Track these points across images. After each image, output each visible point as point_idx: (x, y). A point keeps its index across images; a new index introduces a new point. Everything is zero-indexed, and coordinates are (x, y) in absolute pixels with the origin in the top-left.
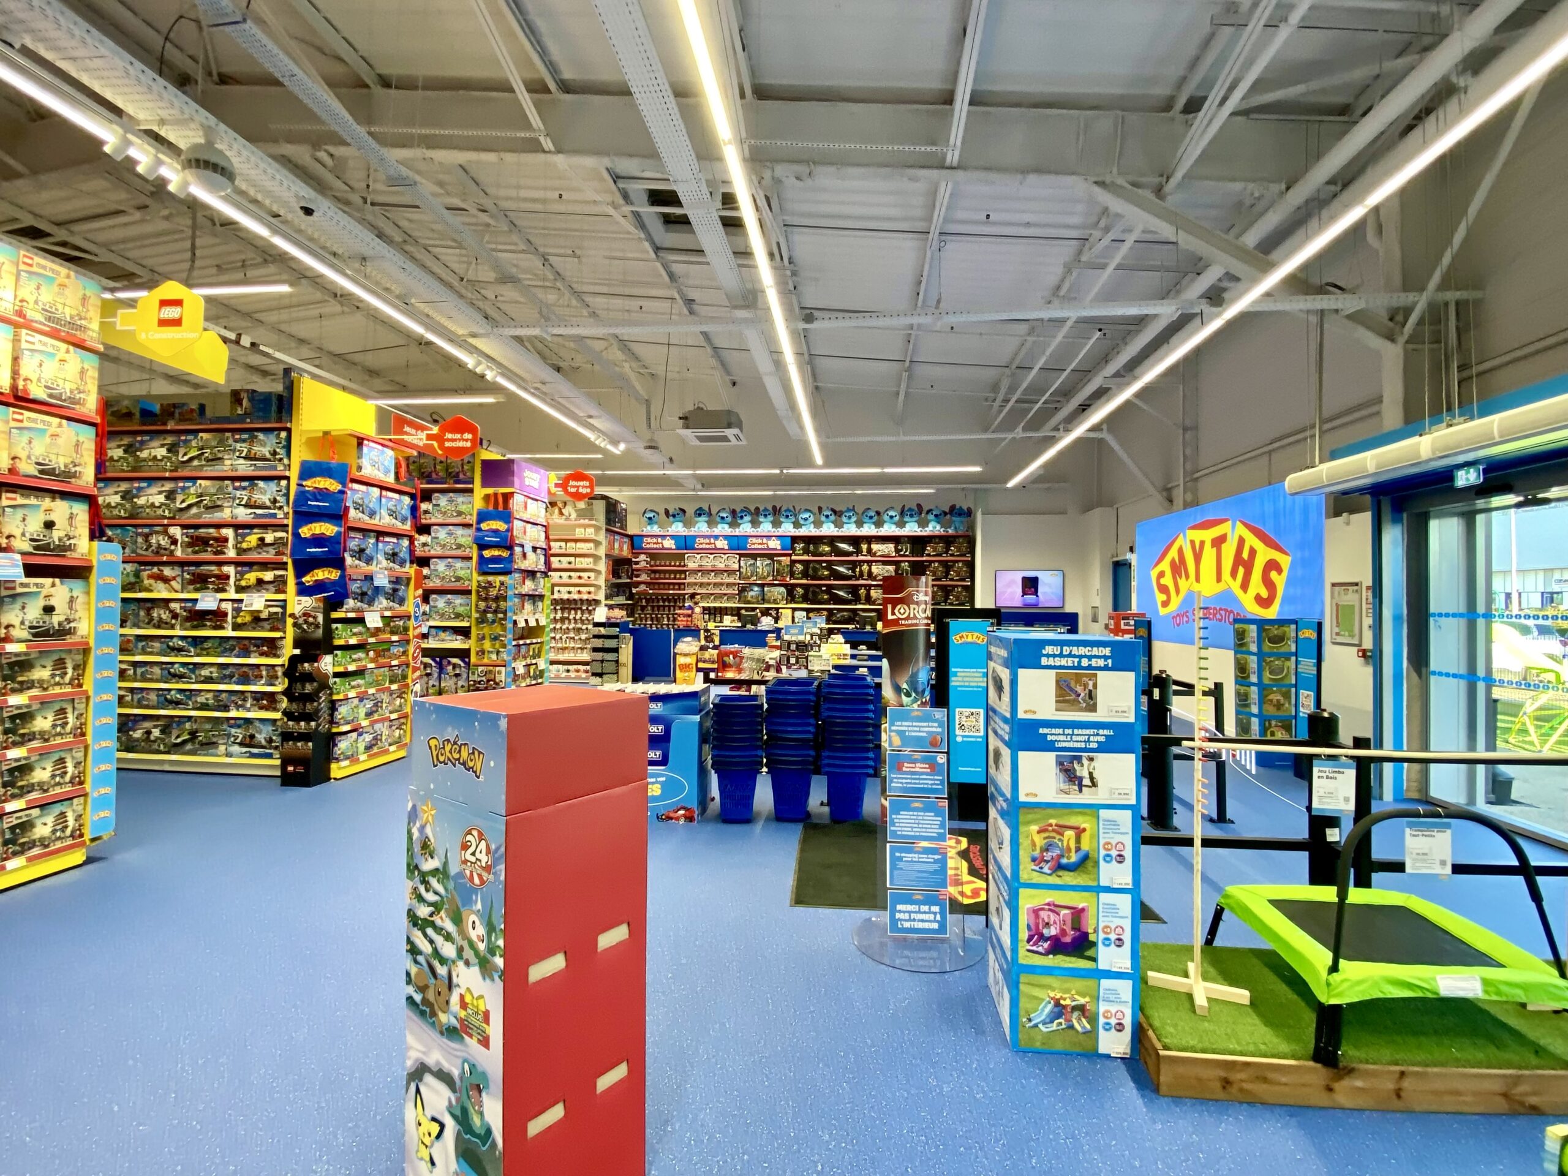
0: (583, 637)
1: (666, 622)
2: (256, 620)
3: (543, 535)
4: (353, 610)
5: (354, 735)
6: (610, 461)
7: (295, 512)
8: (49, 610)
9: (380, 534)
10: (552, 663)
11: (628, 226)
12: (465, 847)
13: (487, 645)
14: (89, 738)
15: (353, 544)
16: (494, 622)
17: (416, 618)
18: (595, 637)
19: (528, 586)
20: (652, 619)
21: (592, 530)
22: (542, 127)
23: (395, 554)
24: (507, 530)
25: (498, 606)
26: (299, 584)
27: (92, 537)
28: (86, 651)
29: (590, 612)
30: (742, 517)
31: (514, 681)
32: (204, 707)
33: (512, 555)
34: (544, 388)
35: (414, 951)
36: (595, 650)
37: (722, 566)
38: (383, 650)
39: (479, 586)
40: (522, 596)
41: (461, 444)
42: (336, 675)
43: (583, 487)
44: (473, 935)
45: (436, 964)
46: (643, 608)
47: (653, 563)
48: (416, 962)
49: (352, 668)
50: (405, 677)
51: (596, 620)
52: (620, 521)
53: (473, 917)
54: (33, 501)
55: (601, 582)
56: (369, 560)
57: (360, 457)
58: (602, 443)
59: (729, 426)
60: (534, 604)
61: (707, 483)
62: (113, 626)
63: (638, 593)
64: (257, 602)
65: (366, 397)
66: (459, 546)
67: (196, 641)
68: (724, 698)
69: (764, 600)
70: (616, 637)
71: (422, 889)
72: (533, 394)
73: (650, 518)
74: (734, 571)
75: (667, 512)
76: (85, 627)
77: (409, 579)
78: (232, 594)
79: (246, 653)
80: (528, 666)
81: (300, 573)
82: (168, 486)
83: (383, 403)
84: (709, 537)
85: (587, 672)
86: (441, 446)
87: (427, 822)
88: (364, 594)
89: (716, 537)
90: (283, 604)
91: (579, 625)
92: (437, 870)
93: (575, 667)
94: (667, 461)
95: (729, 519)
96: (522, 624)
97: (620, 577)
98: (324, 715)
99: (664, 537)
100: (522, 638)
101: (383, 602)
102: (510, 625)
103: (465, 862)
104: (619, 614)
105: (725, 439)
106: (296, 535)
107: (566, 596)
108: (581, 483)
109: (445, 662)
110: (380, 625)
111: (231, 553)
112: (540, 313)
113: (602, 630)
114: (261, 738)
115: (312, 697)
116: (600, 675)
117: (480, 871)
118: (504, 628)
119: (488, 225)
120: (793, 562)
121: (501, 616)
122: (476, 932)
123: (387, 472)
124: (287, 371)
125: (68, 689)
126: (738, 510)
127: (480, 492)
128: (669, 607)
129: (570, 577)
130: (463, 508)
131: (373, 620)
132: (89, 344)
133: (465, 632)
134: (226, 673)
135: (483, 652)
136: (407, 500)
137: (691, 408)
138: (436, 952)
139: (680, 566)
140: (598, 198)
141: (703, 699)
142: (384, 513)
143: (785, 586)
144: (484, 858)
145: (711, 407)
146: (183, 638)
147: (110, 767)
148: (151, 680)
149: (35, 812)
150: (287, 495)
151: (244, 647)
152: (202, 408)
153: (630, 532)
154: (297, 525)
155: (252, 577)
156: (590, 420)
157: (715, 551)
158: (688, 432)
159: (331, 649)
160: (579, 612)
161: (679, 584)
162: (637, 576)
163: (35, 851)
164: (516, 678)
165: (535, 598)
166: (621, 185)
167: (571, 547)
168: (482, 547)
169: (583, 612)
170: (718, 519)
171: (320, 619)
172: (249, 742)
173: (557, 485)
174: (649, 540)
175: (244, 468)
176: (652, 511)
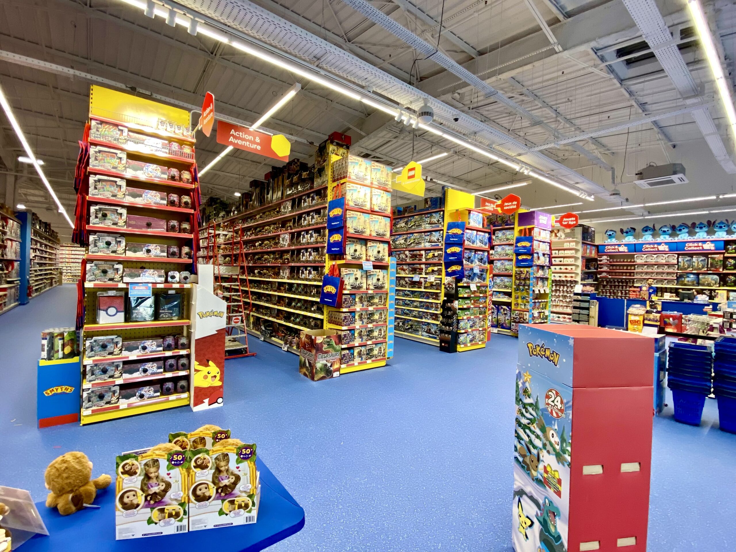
0: (568, 300)
1: (620, 294)
2: (432, 285)
3: (548, 247)
4: (466, 283)
5: (466, 335)
6: (587, 205)
7: (445, 243)
8: (378, 280)
9: (476, 250)
10: (552, 312)
11: (604, 74)
12: (548, 397)
13: (520, 301)
14: (387, 323)
15: (466, 255)
16: (523, 290)
17: (490, 287)
18: (575, 300)
19: (540, 273)
20: (610, 293)
21: (574, 244)
22: (556, 41)
23: (482, 259)
24: (531, 246)
25: (525, 283)
26: (446, 272)
27: (389, 256)
28: (387, 294)
29: (572, 287)
30: (680, 230)
31: (533, 319)
32: (415, 316)
33: (533, 258)
34: (552, 173)
35: (519, 437)
36: (575, 308)
37: (664, 262)
38: (476, 300)
39: (516, 273)
40: (537, 278)
41: (511, 207)
42: (459, 309)
43: (571, 221)
44: (552, 440)
45: (531, 447)
46: (604, 286)
47: (611, 260)
48: (520, 442)
49: (465, 307)
50: (485, 313)
51: (576, 292)
52: (591, 238)
53: (552, 432)
54: (375, 244)
55: (579, 271)
56: (472, 262)
57: (469, 219)
58: (583, 196)
59: (675, 173)
60: (543, 282)
61: (651, 211)
62: (393, 286)
63: (601, 278)
64: (432, 278)
65: (471, 193)
66: (507, 255)
67: (413, 292)
68: (676, 345)
69: (698, 284)
70: (588, 302)
71: (524, 411)
72: (547, 177)
73: (610, 235)
74: (673, 265)
75: (622, 231)
76: (387, 286)
77: (487, 270)
78: (424, 275)
79: (428, 298)
80: (540, 313)
81: (446, 268)
82: (405, 237)
83: (477, 194)
84: (654, 244)
85: (570, 319)
86: (502, 209)
87: (527, 381)
88: (470, 276)
89: (659, 244)
90: (441, 279)
91: (565, 294)
92: (532, 404)
93: (563, 316)
94: (624, 200)
95: (670, 232)
96: (537, 292)
97: (589, 269)
98: (455, 325)
99: (619, 245)
100: (536, 299)
101: (477, 280)
102: (531, 292)
103: (548, 404)
104: (590, 289)
105: (672, 181)
106: (446, 252)
107: (558, 279)
108: (570, 219)
109: (500, 307)
110: (476, 289)
111: (424, 260)
112: (554, 135)
113: (580, 298)
114: (433, 331)
115: (451, 317)
116: (578, 321)
117: (557, 411)
118: (528, 293)
119: (523, 101)
120: (726, 259)
121: (527, 287)
122: (555, 439)
123: (479, 223)
124: (443, 187)
125: (382, 306)
126: (677, 226)
127: (517, 228)
128: (622, 286)
129: (561, 269)
130: (509, 237)
131: (473, 287)
132: (388, 190)
133: (509, 294)
134: (422, 305)
135: (518, 304)
136: (487, 235)
137: (645, 166)
138: (531, 442)
139: (631, 262)
140: (586, 65)
141: (661, 343)
142: (478, 241)
143: (718, 274)
144: (559, 406)
145: (660, 163)
146: (409, 291)
147: (392, 334)
148: (399, 305)
149: (374, 346)
150: (442, 237)
151: (428, 295)
152: (415, 206)
153: (596, 243)
154: (446, 248)
155: (430, 269)
156: (577, 185)
157: (659, 252)
158: (642, 181)
159: (458, 298)
160: (565, 287)
161: (630, 273)
162: (601, 268)
163: (374, 359)
164: (534, 318)
165: (544, 279)
166: (599, 54)
167: (562, 253)
168: (518, 254)
169: (568, 287)
170: (661, 232)
171: (454, 286)
172: (429, 332)
173: (556, 222)
174: (609, 247)
175: (428, 228)
176: (611, 231)
